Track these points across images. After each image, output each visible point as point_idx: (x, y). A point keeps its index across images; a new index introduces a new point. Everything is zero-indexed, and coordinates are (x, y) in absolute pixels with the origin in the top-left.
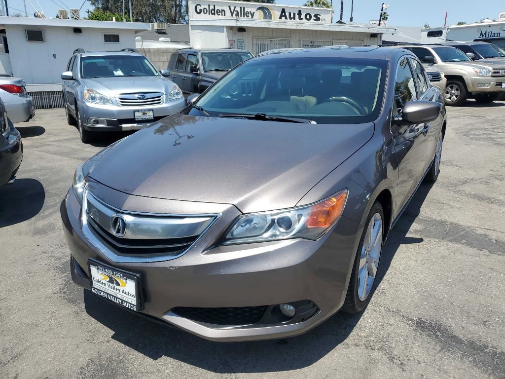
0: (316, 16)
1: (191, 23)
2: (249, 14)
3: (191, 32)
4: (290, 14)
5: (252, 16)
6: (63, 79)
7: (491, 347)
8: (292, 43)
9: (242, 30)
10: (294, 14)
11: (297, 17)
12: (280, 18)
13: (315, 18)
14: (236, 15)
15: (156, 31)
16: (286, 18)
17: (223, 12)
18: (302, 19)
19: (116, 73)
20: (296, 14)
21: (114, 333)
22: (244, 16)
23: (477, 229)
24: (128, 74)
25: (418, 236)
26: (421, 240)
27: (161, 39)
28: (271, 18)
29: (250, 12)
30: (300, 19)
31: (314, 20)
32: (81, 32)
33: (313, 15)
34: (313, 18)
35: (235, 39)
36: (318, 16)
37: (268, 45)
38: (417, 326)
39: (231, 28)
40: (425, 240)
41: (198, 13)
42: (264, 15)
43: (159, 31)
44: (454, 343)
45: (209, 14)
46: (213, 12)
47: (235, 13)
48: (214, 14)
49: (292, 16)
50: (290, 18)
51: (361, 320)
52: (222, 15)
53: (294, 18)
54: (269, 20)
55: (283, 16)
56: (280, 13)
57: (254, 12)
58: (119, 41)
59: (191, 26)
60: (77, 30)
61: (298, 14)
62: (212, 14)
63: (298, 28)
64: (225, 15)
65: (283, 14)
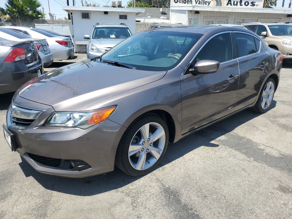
0: (252, 3)
1: (171, 8)
2: (207, 3)
3: (171, 13)
4: (234, 2)
5: (209, 4)
6: (84, 38)
7: (194, 210)
8: (229, 21)
9: (197, 12)
10: (237, 2)
11: (239, 4)
12: (227, 5)
13: (251, 4)
14: (199, 4)
15: (161, 12)
16: (231, 5)
17: (191, 2)
18: (242, 5)
19: (111, 36)
20: (238, 2)
21: (21, 162)
22: (204, 4)
23: (261, 145)
24: (117, 37)
25: (217, 143)
26: (218, 146)
27: (162, 17)
28: (221, 5)
29: (208, 2)
30: (241, 5)
31: (251, 5)
32: (108, 14)
33: (250, 3)
34: (250, 4)
35: (193, 18)
36: (254, 3)
37: (213, 22)
38: (165, 190)
39: (191, 11)
40: (220, 146)
41: (176, 3)
42: (217, 3)
43: (163, 12)
44: (175, 203)
45: (182, 3)
46: (185, 2)
47: (198, 2)
48: (185, 3)
49: (235, 3)
50: (234, 5)
51: (137, 180)
52: (190, 4)
53: (237, 5)
54: (220, 7)
55: (229, 4)
56: (227, 2)
57: (210, 2)
58: (127, 19)
59: (171, 10)
60: (106, 13)
61: (240, 2)
62: (184, 3)
63: (233, 11)
64: (192, 3)
65: (230, 3)
